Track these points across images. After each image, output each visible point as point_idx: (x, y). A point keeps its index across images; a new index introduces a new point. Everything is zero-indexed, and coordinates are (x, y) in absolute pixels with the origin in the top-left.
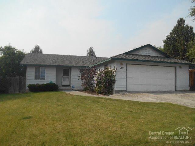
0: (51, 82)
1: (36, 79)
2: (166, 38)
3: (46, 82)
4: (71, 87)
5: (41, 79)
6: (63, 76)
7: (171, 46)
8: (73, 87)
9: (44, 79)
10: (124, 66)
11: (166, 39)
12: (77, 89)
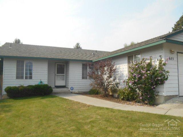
0: (41, 82)
1: (17, 78)
3: (34, 82)
4: (69, 89)
5: (26, 78)
6: (57, 73)
8: (72, 89)
9: (31, 78)
12: (77, 91)
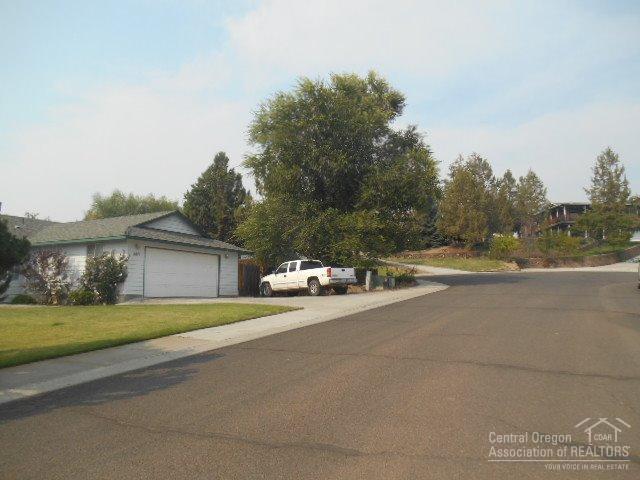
2: (190, 189)
7: (201, 208)
10: (142, 250)
11: (190, 191)
